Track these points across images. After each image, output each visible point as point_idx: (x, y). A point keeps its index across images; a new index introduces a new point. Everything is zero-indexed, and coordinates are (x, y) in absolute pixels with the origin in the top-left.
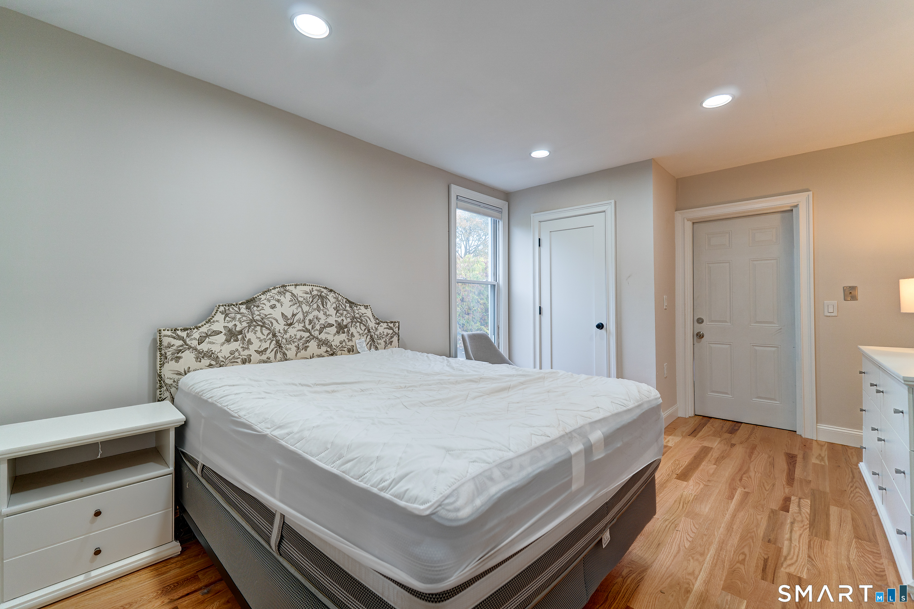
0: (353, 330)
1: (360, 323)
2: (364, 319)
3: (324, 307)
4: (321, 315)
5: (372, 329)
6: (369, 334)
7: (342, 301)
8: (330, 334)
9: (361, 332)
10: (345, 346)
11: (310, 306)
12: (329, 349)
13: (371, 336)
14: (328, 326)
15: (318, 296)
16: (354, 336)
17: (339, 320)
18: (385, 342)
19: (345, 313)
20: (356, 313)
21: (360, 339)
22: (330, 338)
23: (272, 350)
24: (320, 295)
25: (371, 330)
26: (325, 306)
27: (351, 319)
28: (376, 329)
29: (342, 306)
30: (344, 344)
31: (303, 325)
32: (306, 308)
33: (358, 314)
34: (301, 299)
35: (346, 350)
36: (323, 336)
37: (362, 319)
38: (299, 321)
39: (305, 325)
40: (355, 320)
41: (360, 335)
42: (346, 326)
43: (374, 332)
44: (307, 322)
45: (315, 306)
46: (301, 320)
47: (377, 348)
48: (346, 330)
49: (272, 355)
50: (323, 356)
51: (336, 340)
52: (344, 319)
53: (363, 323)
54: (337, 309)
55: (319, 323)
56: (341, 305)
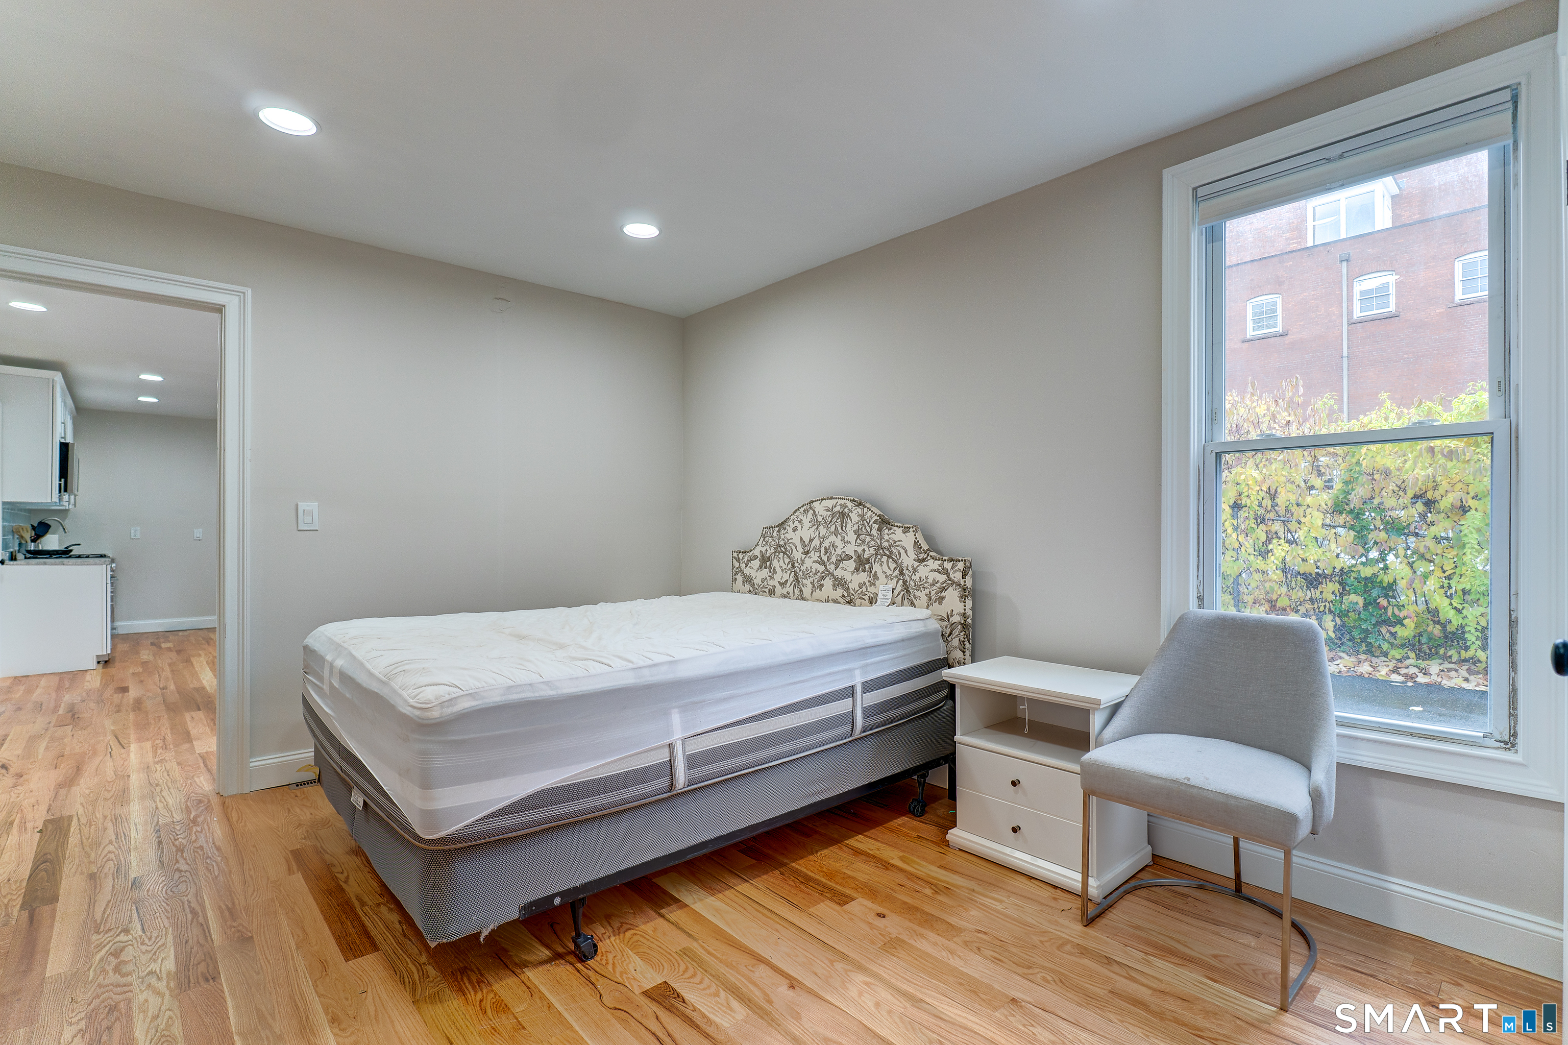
0: (876, 567)
1: (888, 557)
2: (895, 551)
3: (842, 530)
4: (838, 542)
5: (907, 569)
6: (902, 578)
7: (868, 520)
8: (846, 573)
9: (889, 572)
10: (866, 593)
11: (828, 528)
12: (846, 594)
13: (905, 582)
14: (845, 558)
15: (840, 513)
16: (878, 579)
17: (860, 550)
18: (929, 596)
19: (868, 538)
20: (884, 540)
21: (886, 584)
22: (847, 576)
23: (791, 584)
24: (842, 512)
25: (906, 572)
26: (844, 528)
27: (875, 550)
28: (915, 571)
29: (865, 529)
30: (864, 588)
31: (818, 554)
32: (823, 531)
33: (888, 541)
34: (820, 519)
35: (867, 600)
36: (839, 573)
37: (892, 551)
38: (815, 550)
39: (820, 555)
40: (881, 551)
41: (887, 577)
42: (868, 561)
43: (910, 575)
44: (823, 551)
45: (833, 528)
46: (817, 548)
47: (912, 604)
48: (867, 566)
49: (791, 590)
50: (839, 603)
51: (856, 580)
52: (866, 549)
53: (893, 557)
54: (858, 533)
55: (836, 553)
56: (865, 527)
